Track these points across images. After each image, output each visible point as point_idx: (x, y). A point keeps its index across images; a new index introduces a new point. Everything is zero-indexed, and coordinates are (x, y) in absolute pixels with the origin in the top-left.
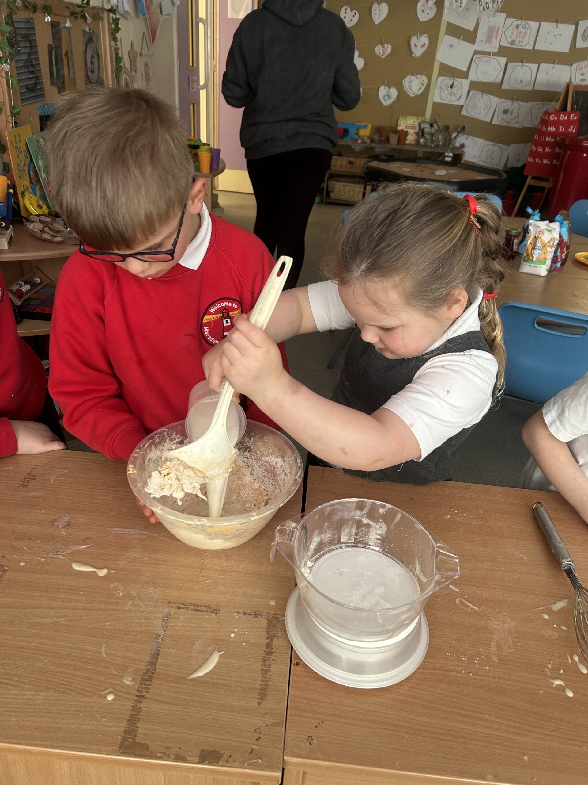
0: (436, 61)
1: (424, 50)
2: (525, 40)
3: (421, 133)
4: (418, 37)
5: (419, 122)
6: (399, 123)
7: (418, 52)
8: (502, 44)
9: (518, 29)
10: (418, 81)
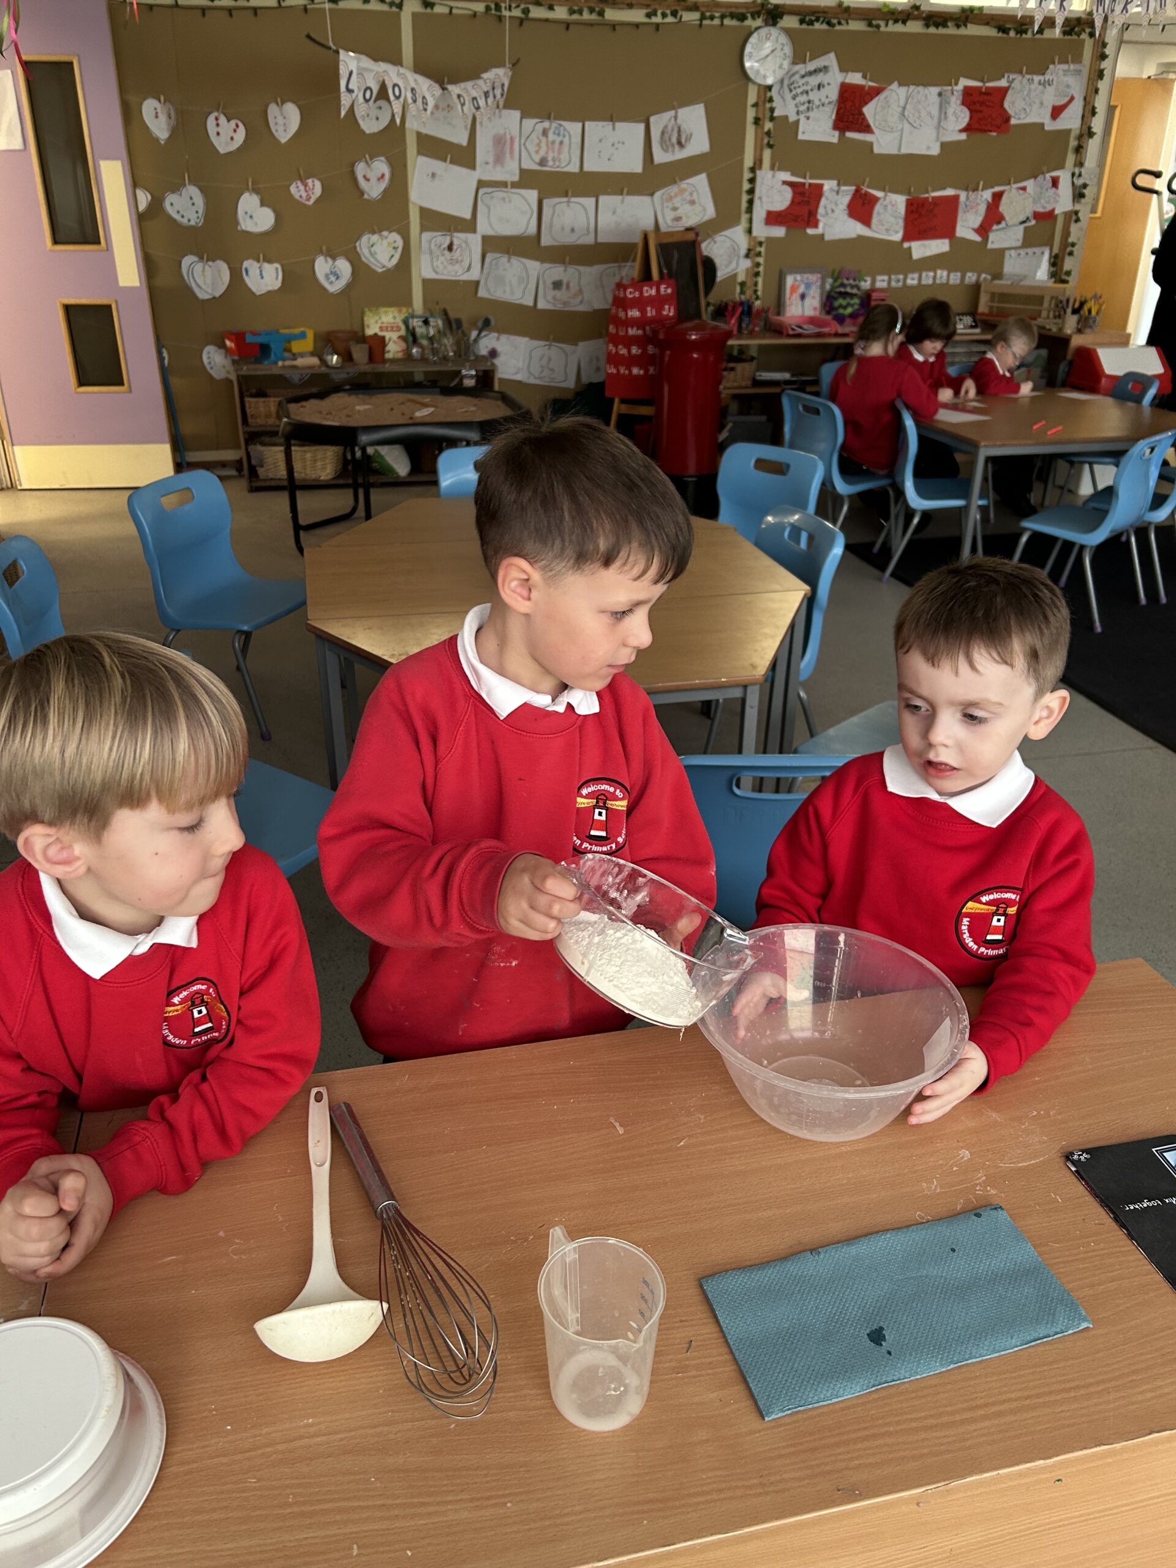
0: (411, 206)
1: (383, 185)
2: (564, 156)
3: (411, 337)
4: (367, 162)
5: (403, 317)
6: (366, 323)
7: (374, 189)
8: (525, 166)
9: (547, 137)
10: (385, 242)
